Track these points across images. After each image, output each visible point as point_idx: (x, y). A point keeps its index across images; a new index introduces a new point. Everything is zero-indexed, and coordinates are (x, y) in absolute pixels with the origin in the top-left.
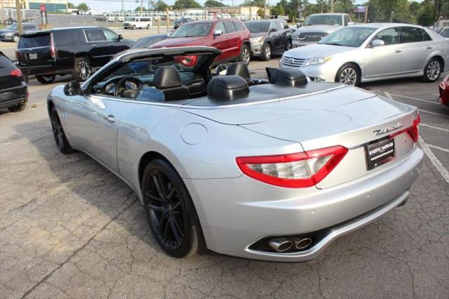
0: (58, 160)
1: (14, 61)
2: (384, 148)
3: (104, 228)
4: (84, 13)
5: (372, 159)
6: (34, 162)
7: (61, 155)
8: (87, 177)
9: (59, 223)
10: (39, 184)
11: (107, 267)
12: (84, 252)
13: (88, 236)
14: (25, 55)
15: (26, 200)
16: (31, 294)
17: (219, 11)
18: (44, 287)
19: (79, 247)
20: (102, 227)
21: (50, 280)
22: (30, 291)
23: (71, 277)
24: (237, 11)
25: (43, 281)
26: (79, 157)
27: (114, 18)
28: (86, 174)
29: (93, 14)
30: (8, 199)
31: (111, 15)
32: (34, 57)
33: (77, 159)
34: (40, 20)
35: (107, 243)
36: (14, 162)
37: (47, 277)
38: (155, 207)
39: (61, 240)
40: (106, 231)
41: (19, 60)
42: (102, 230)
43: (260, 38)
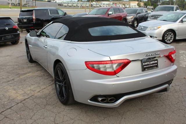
0: (27, 65)
1: (17, 22)
2: (151, 63)
3: (39, 92)
4: (53, 1)
5: (144, 67)
6: (17, 65)
7: (29, 63)
8: (37, 72)
9: (21, 89)
10: (17, 73)
11: (36, 106)
12: (28, 99)
13: (32, 94)
14: (22, 20)
15: (10, 79)
16: (4, 112)
18: (9, 110)
19: (27, 98)
20: (38, 91)
21: (12, 108)
22: (4, 111)
23: (21, 108)
25: (9, 108)
26: (36, 64)
27: (67, 4)
28: (38, 71)
29: (57, 2)
30: (3, 79)
31: (65, 3)
32: (25, 21)
33: (35, 65)
34: (32, 4)
35: (39, 97)
36: (8, 64)
37: (11, 107)
38: (59, 83)
39: (20, 95)
40: (39, 93)
41: (19, 22)
42: (38, 92)
43: (132, 17)
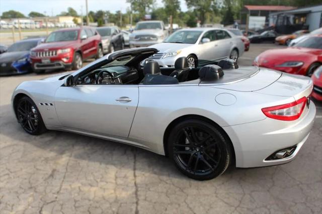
15: (47, 171)
17: (42, 20)
24: (56, 20)
37: (137, 212)
39: (115, 190)
43: (107, 40)
